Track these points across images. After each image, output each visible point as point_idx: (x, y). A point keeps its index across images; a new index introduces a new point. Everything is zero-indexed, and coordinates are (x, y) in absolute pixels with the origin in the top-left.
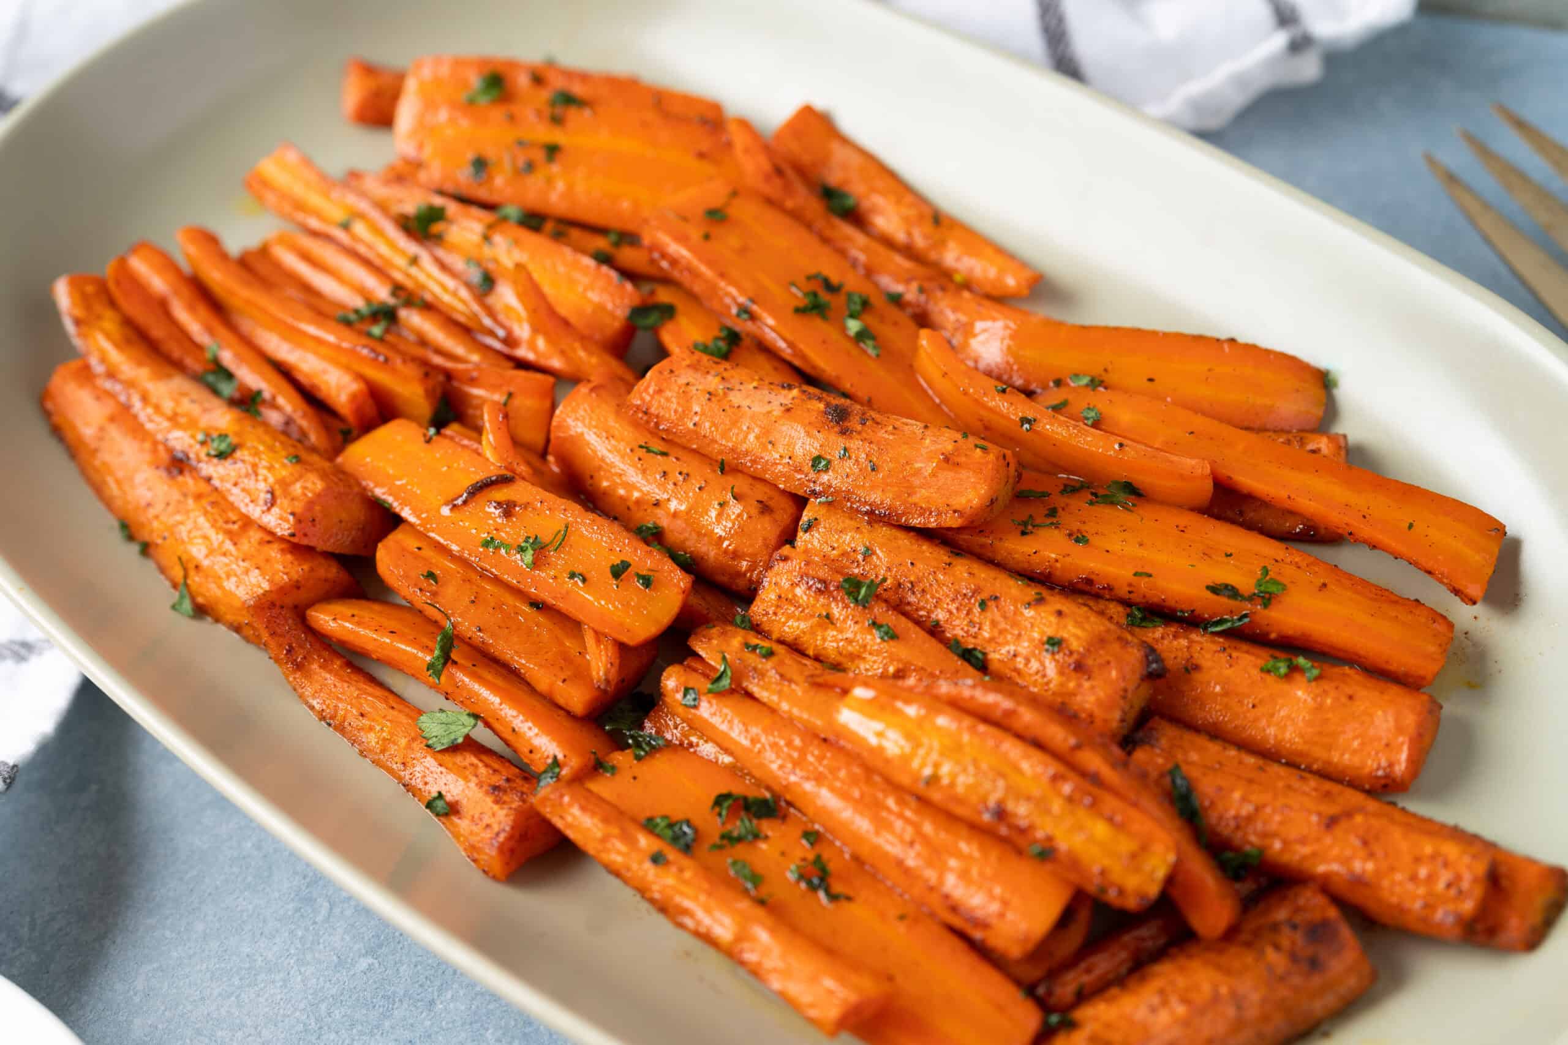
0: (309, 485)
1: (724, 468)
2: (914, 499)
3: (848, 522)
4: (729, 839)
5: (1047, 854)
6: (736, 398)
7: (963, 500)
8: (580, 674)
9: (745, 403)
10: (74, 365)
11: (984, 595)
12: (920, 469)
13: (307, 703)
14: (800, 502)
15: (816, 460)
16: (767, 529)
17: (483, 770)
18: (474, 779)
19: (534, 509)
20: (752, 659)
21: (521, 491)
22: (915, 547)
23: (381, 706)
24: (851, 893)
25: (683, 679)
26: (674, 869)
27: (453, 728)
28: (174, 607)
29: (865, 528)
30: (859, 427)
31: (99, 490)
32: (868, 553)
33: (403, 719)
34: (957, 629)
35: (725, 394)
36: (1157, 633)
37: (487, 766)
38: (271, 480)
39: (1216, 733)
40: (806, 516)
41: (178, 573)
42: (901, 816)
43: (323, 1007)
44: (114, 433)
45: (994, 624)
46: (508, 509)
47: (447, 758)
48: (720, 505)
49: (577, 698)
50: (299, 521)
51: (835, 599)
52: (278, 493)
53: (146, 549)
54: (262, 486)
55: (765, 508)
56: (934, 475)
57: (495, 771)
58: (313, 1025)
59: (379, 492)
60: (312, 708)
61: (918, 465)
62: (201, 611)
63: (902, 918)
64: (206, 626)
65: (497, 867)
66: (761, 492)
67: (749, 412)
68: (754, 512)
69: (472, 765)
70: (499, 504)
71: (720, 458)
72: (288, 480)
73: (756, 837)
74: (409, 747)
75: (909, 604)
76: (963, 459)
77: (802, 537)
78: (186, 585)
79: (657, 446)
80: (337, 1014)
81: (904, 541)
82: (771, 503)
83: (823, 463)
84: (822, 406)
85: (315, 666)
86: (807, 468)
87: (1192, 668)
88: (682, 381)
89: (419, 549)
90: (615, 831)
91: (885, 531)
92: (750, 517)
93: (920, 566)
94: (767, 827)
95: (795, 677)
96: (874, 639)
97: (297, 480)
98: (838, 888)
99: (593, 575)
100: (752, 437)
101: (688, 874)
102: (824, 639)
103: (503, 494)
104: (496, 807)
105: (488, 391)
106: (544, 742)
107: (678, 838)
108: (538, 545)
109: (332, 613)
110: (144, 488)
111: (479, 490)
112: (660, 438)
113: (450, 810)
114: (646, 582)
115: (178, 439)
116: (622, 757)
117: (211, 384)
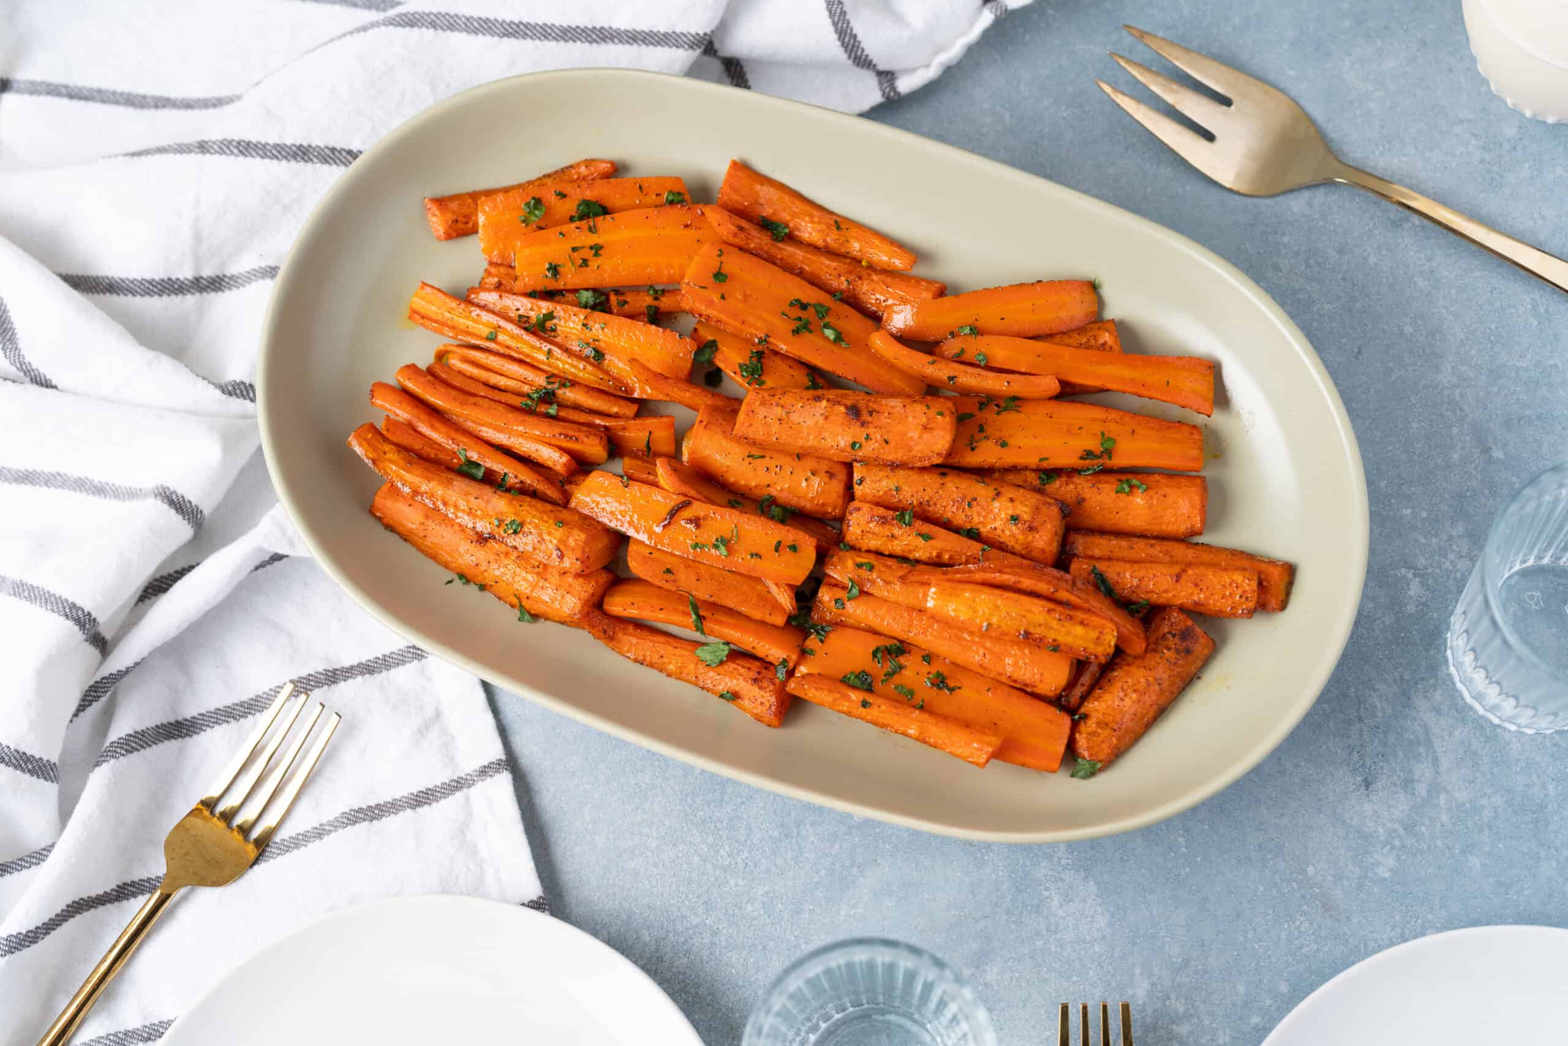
0: (577, 537)
1: (799, 457)
2: (913, 453)
3: (881, 474)
4: (889, 675)
5: (1056, 648)
6: (795, 418)
7: (940, 446)
8: (776, 606)
9: (801, 420)
10: (385, 488)
11: (969, 498)
12: (912, 437)
13: (626, 657)
14: (849, 467)
15: (853, 444)
16: (837, 487)
17: (742, 670)
18: (741, 678)
19: (711, 518)
20: (864, 573)
21: (699, 509)
22: (922, 478)
23: (670, 648)
24: (958, 684)
25: (831, 594)
26: (875, 707)
27: (718, 653)
28: (519, 620)
29: (891, 474)
30: (869, 419)
31: (434, 558)
32: (898, 489)
33: (687, 653)
34: (960, 519)
35: (788, 417)
36: (1056, 486)
37: (743, 667)
38: (555, 542)
39: (1102, 532)
40: (857, 476)
41: (515, 601)
42: (973, 642)
43: (689, 799)
44: (431, 525)
45: (979, 514)
46: (697, 522)
47: (720, 669)
48: (806, 480)
49: (780, 621)
50: (582, 562)
51: (893, 525)
52: (562, 548)
53: (483, 588)
54: (551, 546)
55: (831, 475)
56: (920, 437)
57: (749, 669)
58: (689, 811)
59: (612, 525)
60: (629, 658)
61: (910, 435)
62: (535, 617)
63: (988, 691)
64: (542, 624)
65: (776, 722)
66: (824, 466)
67: (805, 425)
68: (826, 479)
69: (735, 669)
70: (690, 521)
71: (796, 452)
72: (564, 538)
73: (901, 668)
74: (696, 668)
75: (929, 512)
76: (932, 425)
77: (858, 490)
78: (521, 605)
79: (756, 452)
80: (698, 801)
81: (914, 476)
82: (832, 471)
83: (858, 445)
84: (842, 409)
85: (620, 635)
86: (849, 449)
87: (1081, 501)
88: (761, 417)
89: (651, 553)
90: (838, 696)
91: (901, 473)
92: (825, 484)
93: (928, 490)
94: (902, 660)
95: (892, 579)
96: (920, 542)
97: (568, 537)
98: (952, 684)
99: (763, 552)
100: (811, 437)
101: (883, 707)
102: (893, 546)
103: (687, 513)
104: (762, 693)
105: (636, 433)
106: (774, 651)
107: (864, 683)
108: (725, 542)
109: (620, 605)
110: (468, 555)
111: (673, 513)
112: (758, 449)
113: (734, 697)
114: (794, 548)
115: (483, 527)
116: (812, 642)
117: (466, 471)
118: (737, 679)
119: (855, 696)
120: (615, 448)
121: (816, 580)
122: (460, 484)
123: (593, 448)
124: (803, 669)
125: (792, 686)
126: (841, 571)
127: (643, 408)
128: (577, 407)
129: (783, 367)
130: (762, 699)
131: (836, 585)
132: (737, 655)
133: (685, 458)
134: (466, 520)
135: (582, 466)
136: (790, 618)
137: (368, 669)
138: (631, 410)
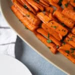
0: (36, 20)
1: (69, 19)
4: (72, 52)
6: (71, 13)
8: (60, 38)
13: (37, 38)
19: (55, 23)
20: (73, 38)
21: (53, 22)
25: (67, 39)
26: (69, 56)
27: (50, 41)
28: (25, 28)
31: (17, 16)
33: (45, 40)
44: (18, 12)
46: (53, 23)
48: (69, 22)
49: (59, 40)
53: (22, 22)
54: (32, 20)
59: (41, 20)
64: (28, 30)
67: (72, 15)
68: (72, 23)
72: (34, 20)
74: (46, 42)
78: (26, 26)
89: (45, 25)
90: (64, 53)
99: (60, 30)
105: (48, 9)
106: (57, 44)
107: (68, 52)
108: (56, 27)
109: (39, 31)
110: (21, 18)
111: (50, 21)
112: (64, 16)
113: (50, 48)
114: (65, 31)
115: (24, 14)
116: (63, 44)
117: (25, 7)
118: (51, 46)
119: (67, 54)
120: (45, 10)
121: (66, 36)
122: (23, 8)
123: (42, 9)
124: (60, 48)
125: (58, 50)
126: (70, 36)
127: (50, 6)
128: (41, 3)
129: (70, 6)
130: (53, 50)
131: (69, 38)
132: (52, 43)
133: (54, 14)
134: (22, 13)
135: (40, 11)
136: (61, 40)
137: (5, 28)
138: (48, 5)
